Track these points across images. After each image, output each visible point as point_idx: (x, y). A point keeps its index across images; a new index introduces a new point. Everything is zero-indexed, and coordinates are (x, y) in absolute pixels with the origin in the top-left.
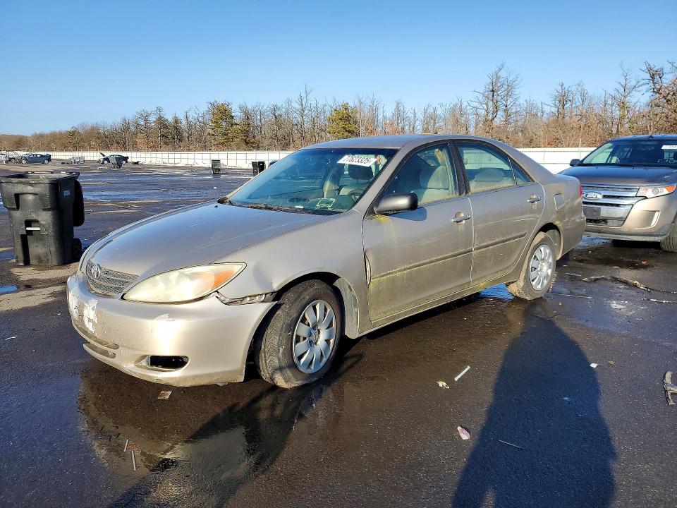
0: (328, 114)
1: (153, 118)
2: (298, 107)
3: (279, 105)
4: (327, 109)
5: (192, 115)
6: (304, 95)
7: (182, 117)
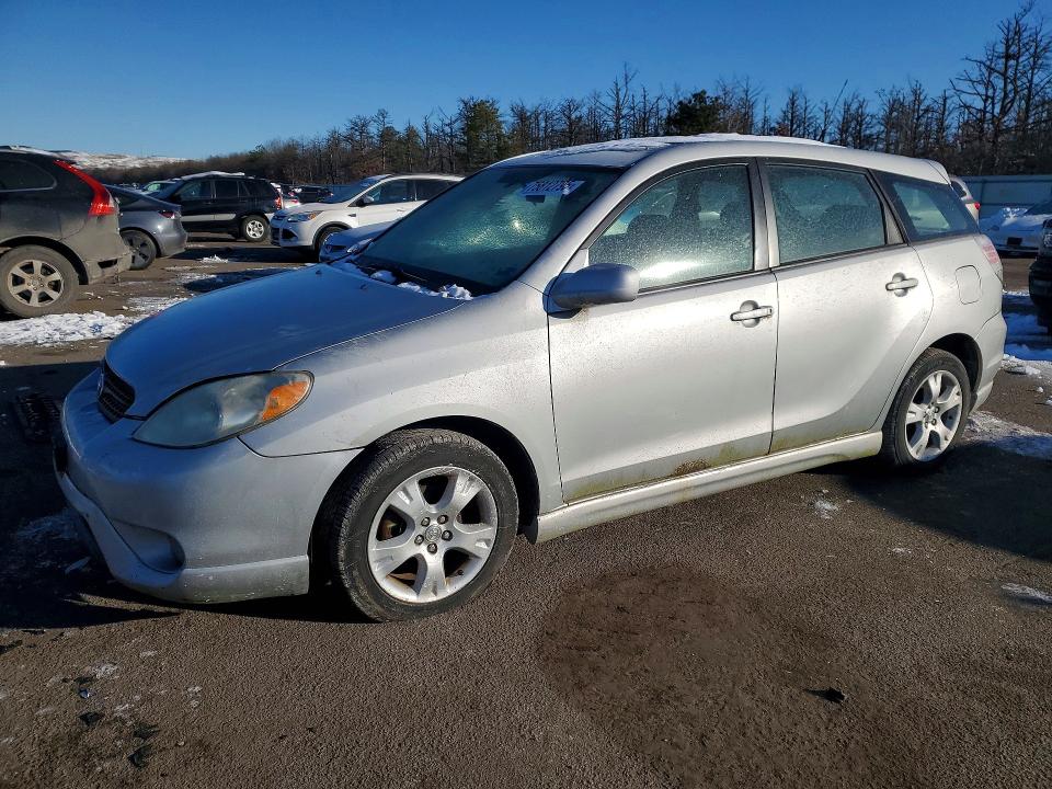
0: (665, 114)
1: (373, 129)
2: (612, 104)
3: (578, 99)
4: (663, 104)
5: (435, 122)
6: (621, 83)
7: (419, 126)
